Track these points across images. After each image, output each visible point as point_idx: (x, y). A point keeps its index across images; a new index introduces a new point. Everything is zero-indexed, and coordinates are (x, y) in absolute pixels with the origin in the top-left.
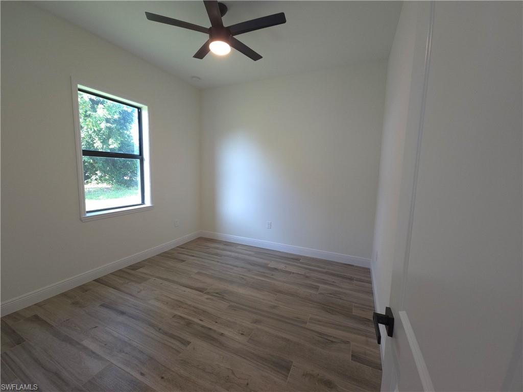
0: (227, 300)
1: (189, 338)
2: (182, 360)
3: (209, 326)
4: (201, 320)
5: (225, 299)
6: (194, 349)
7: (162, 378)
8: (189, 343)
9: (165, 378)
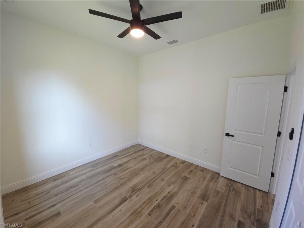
0: (142, 188)
1: (170, 206)
2: (184, 208)
3: (163, 197)
4: (157, 200)
5: (141, 188)
6: (177, 204)
7: (194, 216)
8: (173, 206)
9: (194, 215)
